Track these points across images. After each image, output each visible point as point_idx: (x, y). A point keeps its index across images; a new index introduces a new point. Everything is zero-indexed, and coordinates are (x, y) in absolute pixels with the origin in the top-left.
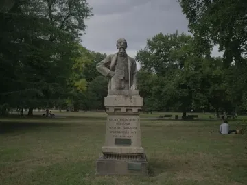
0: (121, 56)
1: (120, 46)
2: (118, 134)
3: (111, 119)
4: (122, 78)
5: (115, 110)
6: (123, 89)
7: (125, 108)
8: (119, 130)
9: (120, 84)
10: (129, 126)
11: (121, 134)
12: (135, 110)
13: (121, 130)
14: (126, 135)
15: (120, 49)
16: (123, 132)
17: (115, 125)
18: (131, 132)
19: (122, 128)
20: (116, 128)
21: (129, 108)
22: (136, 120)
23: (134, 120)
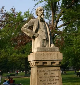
0: (41, 21)
2: (46, 82)
3: (41, 71)
4: (45, 38)
7: (51, 62)
8: (47, 79)
9: (43, 43)
10: (54, 75)
13: (48, 79)
15: (41, 15)
16: (50, 80)
18: (56, 79)
19: (49, 77)
20: (44, 77)
21: (53, 61)
22: (58, 70)
23: (57, 70)
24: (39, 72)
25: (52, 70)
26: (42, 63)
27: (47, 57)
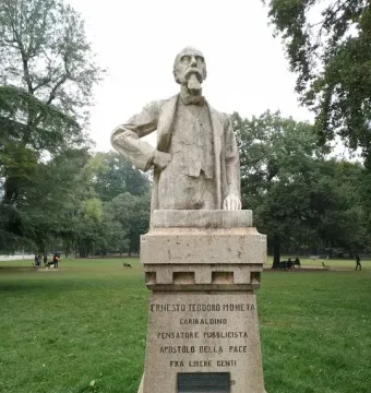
1: (186, 68)
2: (187, 357)
3: (166, 308)
4: (197, 174)
5: (176, 275)
6: (198, 206)
7: (209, 271)
8: (189, 343)
10: (223, 329)
11: (198, 356)
12: (241, 277)
14: (215, 358)
15: (188, 76)
16: (204, 349)
17: (177, 328)
18: (231, 348)
19: (200, 335)
20: (178, 336)
21: (221, 269)
22: (245, 307)
23: (239, 307)
24: (157, 313)
25: (216, 308)
26: (171, 278)
27: (190, 252)
